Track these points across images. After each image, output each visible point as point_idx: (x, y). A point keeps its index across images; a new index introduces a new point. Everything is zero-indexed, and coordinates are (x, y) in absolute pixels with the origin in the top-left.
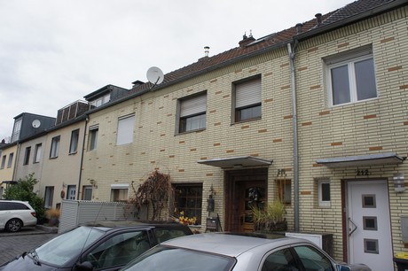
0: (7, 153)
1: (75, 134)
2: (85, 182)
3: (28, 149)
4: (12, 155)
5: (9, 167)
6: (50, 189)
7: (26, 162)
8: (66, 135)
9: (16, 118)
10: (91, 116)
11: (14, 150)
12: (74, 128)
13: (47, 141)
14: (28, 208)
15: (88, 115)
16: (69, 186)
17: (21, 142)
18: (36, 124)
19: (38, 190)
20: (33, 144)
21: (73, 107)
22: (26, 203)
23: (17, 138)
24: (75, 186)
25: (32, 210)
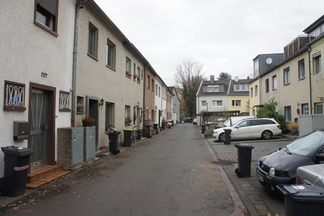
0: (253, 85)
1: (301, 63)
2: (316, 100)
3: (267, 81)
4: (256, 86)
5: (256, 95)
6: (288, 108)
7: (268, 91)
8: (294, 65)
9: (254, 60)
10: (312, 46)
11: (257, 83)
12: (299, 58)
13: (280, 73)
14: (274, 123)
15: (309, 46)
16: (302, 105)
17: (261, 76)
18: (269, 61)
19: (279, 109)
20: (269, 76)
21: (295, 42)
22: (273, 120)
23: (258, 75)
24: (307, 104)
25: (278, 124)
